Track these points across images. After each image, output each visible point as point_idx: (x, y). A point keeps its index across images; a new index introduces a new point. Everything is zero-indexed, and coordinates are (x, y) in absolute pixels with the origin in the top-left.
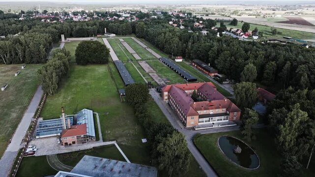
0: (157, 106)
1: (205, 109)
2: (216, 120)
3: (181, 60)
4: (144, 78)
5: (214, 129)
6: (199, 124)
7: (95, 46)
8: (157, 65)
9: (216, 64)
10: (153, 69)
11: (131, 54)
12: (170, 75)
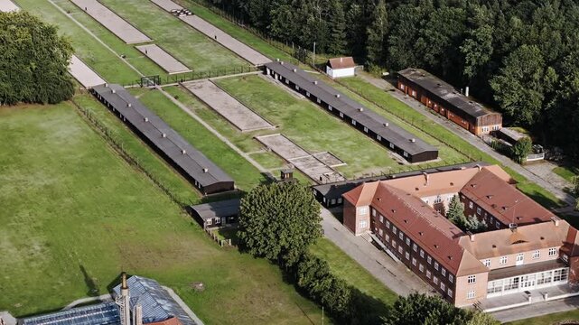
0: (343, 253)
1: (504, 252)
2: (532, 282)
3: (349, 72)
4: (246, 156)
5: (535, 308)
6: (490, 296)
7: (24, 34)
8: (268, 98)
9: (494, 92)
10: (262, 116)
11: (134, 46)
12: (333, 136)
